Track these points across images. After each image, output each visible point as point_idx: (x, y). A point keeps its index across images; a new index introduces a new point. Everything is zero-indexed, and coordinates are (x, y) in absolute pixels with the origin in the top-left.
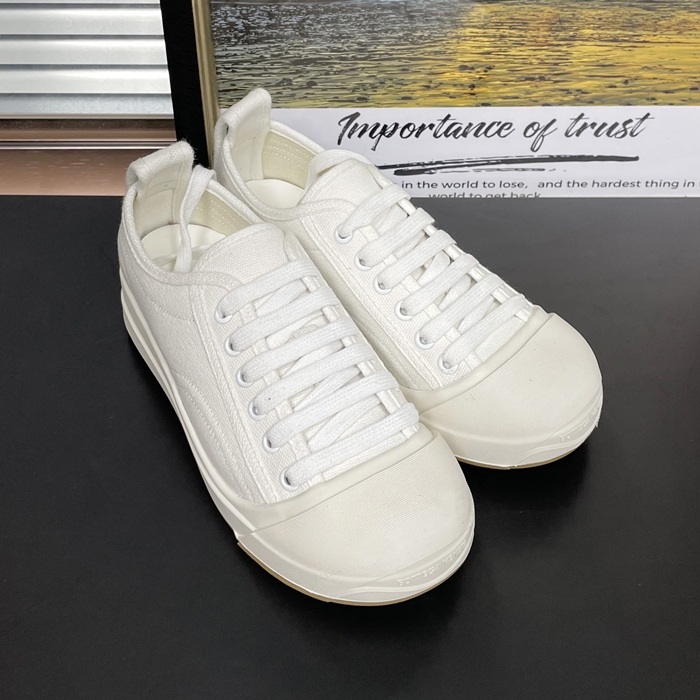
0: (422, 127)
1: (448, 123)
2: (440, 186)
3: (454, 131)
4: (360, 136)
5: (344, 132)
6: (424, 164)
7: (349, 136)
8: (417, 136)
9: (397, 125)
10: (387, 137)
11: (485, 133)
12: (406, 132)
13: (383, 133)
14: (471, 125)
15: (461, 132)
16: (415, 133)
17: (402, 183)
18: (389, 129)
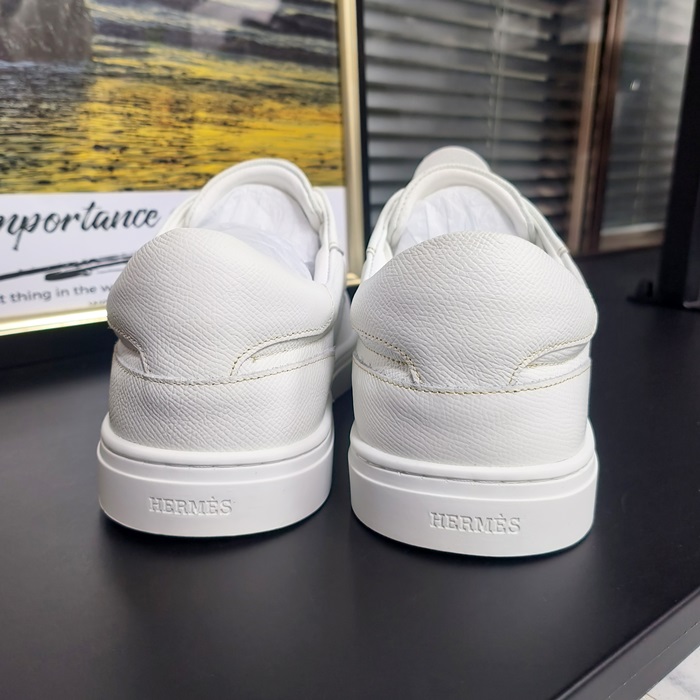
0: (67, 219)
1: (94, 213)
2: (99, 291)
3: (102, 223)
6: (76, 264)
8: (63, 228)
9: (38, 217)
10: (30, 231)
11: (134, 222)
12: (51, 225)
13: (23, 226)
14: (117, 214)
15: (109, 223)
16: (61, 225)
17: (57, 290)
18: (31, 222)
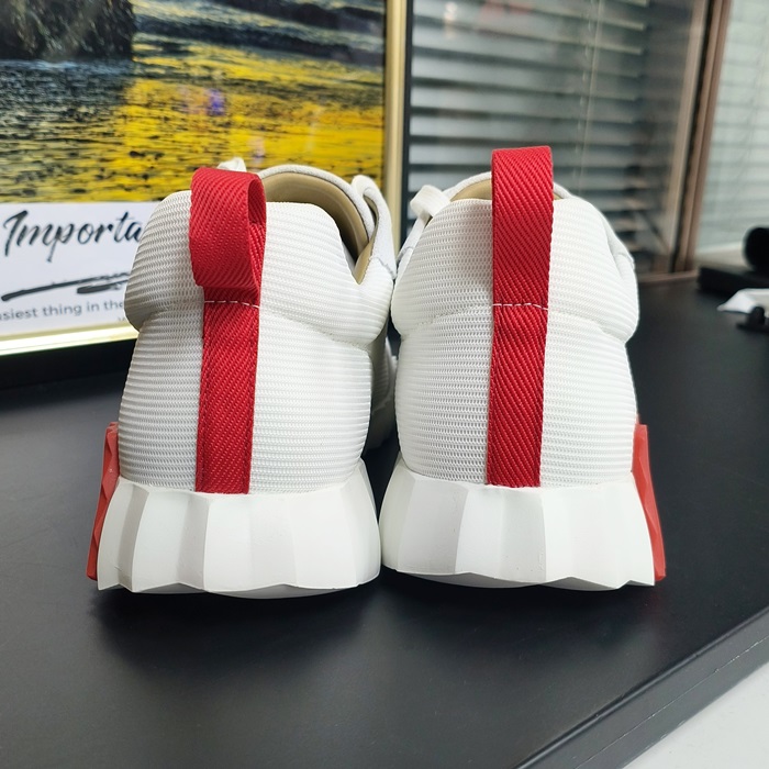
0: (101, 229)
1: (127, 223)
3: (134, 233)
4: (31, 242)
5: (11, 236)
6: (107, 278)
7: (18, 242)
8: (97, 239)
9: (72, 226)
10: (64, 242)
12: (84, 236)
13: (58, 237)
16: (94, 236)
17: (88, 303)
18: (65, 232)
